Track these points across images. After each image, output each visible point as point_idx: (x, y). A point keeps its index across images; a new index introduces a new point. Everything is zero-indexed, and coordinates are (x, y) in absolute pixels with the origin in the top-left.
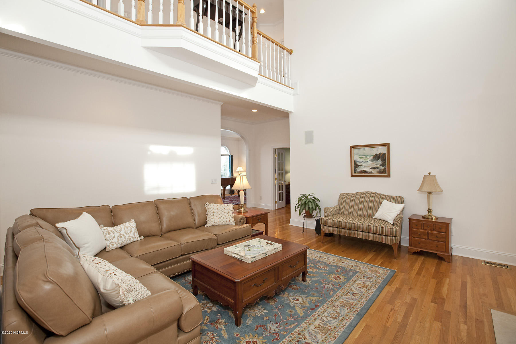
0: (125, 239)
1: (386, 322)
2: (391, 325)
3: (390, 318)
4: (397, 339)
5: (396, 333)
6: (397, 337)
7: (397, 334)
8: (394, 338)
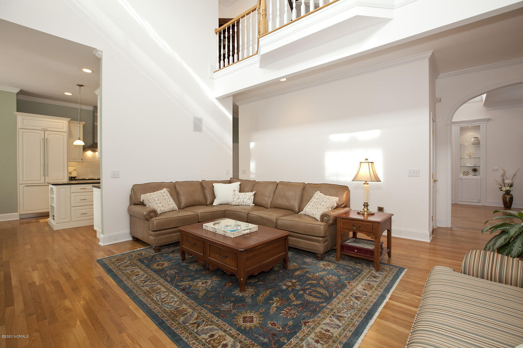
0: (240, 201)
1: (129, 335)
2: (122, 337)
3: (132, 341)
4: (102, 333)
5: (109, 336)
6: (104, 334)
7: (107, 336)
8: (106, 330)
